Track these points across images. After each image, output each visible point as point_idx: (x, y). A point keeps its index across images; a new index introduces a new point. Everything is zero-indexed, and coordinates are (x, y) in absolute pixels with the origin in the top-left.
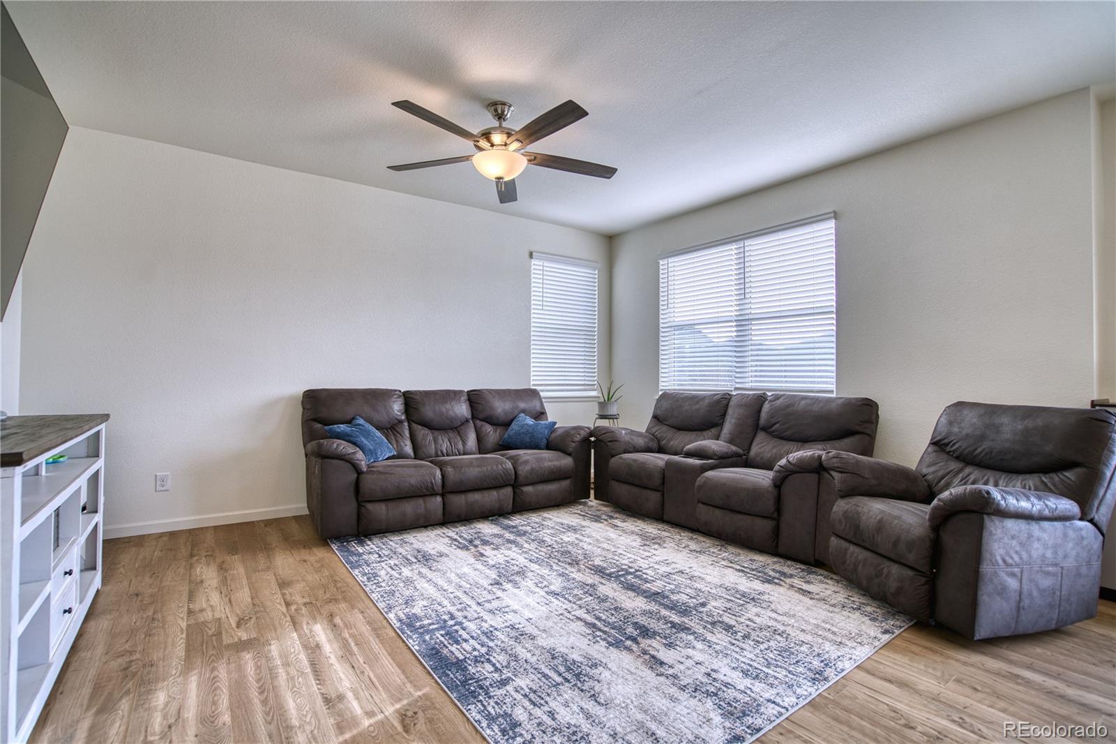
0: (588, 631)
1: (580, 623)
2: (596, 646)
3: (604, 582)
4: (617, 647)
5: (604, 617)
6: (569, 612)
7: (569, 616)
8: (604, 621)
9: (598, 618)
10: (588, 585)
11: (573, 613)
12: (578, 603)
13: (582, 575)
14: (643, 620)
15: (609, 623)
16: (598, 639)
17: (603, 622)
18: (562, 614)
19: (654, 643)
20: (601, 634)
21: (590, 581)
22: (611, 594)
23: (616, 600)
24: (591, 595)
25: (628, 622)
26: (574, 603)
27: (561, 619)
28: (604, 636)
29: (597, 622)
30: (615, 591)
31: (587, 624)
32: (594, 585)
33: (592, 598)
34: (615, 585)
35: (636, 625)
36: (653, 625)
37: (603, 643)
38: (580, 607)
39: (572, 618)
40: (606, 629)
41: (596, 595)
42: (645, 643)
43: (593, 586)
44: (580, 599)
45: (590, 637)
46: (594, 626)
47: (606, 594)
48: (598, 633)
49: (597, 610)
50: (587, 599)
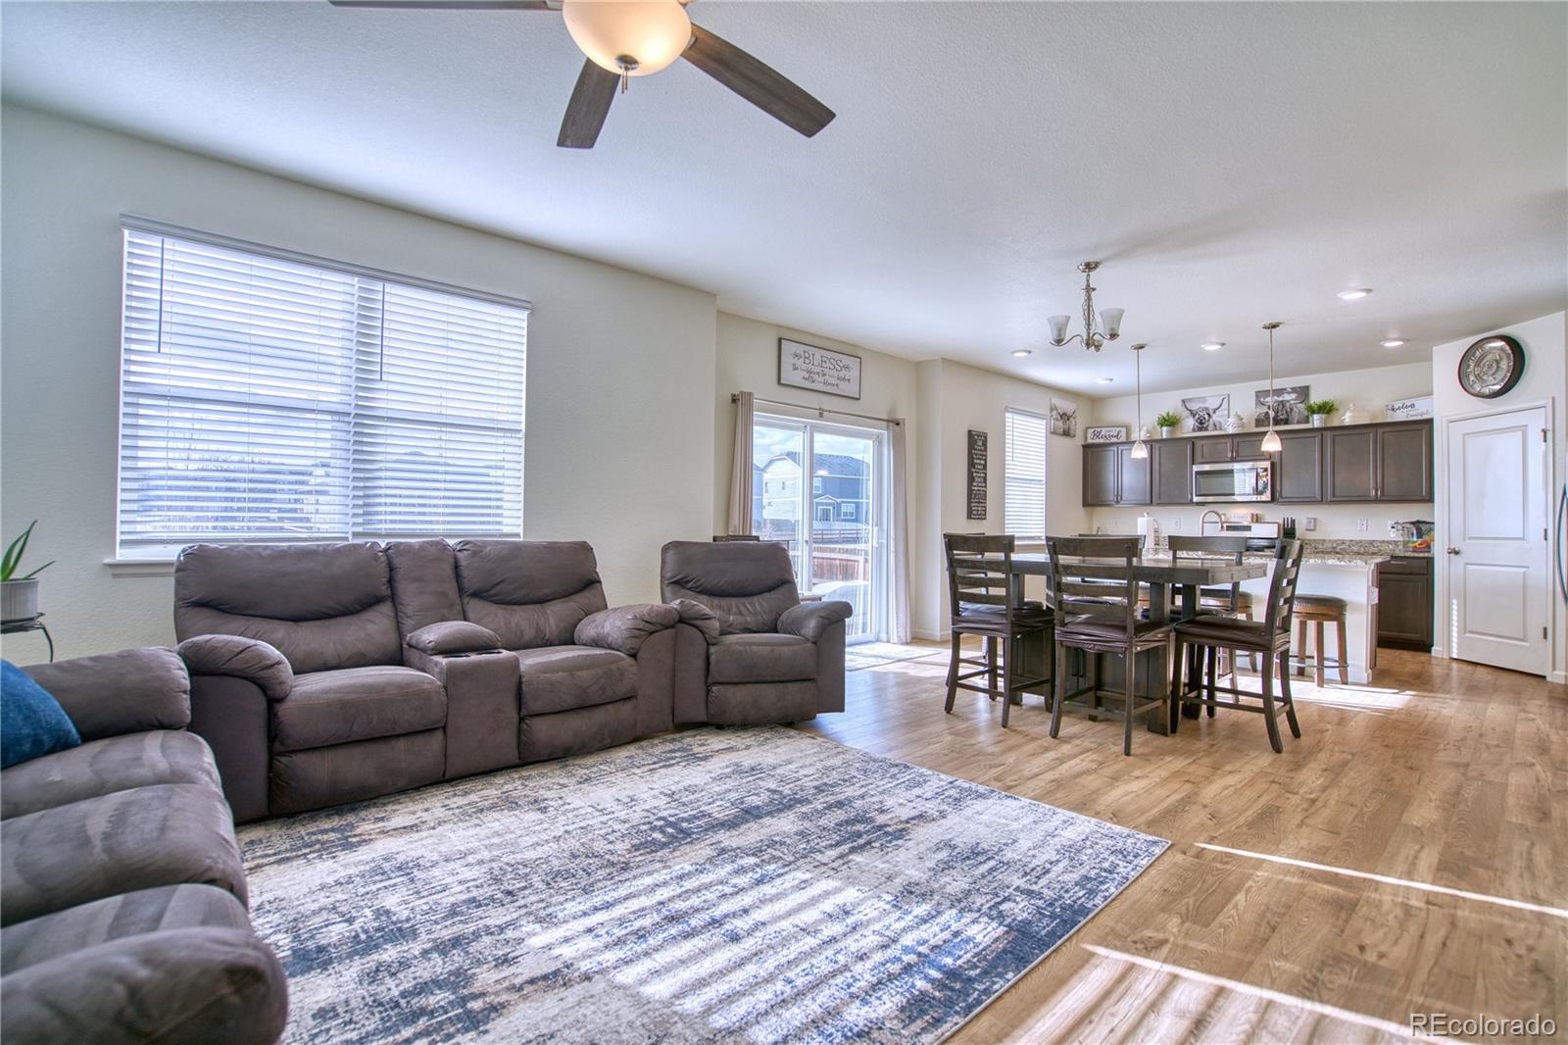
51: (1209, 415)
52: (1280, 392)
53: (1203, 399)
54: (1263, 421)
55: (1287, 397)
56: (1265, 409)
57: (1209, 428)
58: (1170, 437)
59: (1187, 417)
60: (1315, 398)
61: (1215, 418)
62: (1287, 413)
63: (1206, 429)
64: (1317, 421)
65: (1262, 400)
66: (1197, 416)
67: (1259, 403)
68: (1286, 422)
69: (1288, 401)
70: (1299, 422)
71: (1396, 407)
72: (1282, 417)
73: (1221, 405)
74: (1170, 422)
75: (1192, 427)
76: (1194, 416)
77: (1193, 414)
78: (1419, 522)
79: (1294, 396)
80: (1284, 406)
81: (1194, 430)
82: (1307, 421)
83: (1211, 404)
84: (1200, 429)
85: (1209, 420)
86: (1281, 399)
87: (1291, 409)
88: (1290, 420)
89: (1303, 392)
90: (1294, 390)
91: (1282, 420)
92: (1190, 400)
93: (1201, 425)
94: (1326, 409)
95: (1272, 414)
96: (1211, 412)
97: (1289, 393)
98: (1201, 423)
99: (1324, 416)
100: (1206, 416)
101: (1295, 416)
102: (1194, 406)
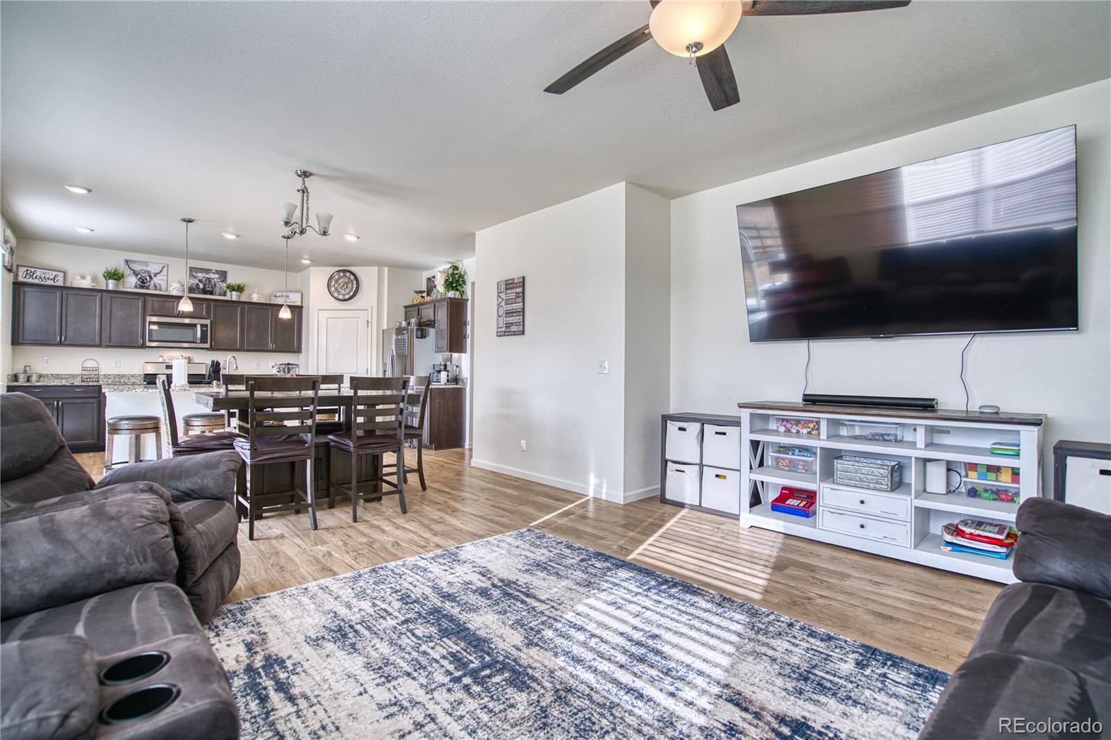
0: (533, 591)
1: (542, 598)
2: (525, 581)
3: (514, 652)
4: (510, 581)
5: (518, 604)
6: (553, 607)
7: (552, 604)
8: (518, 600)
9: (523, 602)
10: (537, 645)
11: (549, 606)
12: (545, 618)
13: (546, 662)
14: (482, 602)
15: (514, 598)
16: (524, 586)
17: (520, 598)
18: (560, 604)
19: (480, 584)
20: (522, 590)
21: (533, 651)
22: (507, 631)
23: (503, 623)
24: (532, 629)
25: (496, 600)
26: (550, 617)
27: (559, 599)
28: (520, 588)
29: (525, 599)
30: (501, 637)
31: (535, 597)
32: (528, 645)
33: (530, 625)
34: (501, 645)
35: (489, 597)
36: (474, 599)
37: (519, 583)
38: (543, 613)
39: (549, 602)
40: (517, 593)
41: (525, 630)
42: (487, 584)
43: (530, 644)
44: (543, 623)
45: (530, 586)
46: (528, 595)
47: (513, 632)
48: (524, 590)
49: (525, 610)
50: (536, 623)
51: (151, 277)
52: (208, 271)
53: (146, 264)
54: (195, 289)
55: (212, 276)
56: (197, 281)
57: (150, 288)
58: (115, 289)
59: (130, 275)
60: (232, 280)
61: (156, 280)
62: (212, 286)
63: (148, 288)
64: (234, 296)
65: (194, 274)
66: (140, 276)
67: (192, 276)
68: (211, 293)
69: (213, 279)
70: (219, 295)
71: (278, 295)
72: (208, 289)
73: (161, 271)
74: (115, 276)
75: (134, 284)
76: (137, 275)
77: (136, 274)
78: (289, 364)
79: (217, 276)
80: (210, 281)
81: (136, 287)
82: (225, 294)
83: (153, 269)
84: (142, 287)
85: (150, 281)
86: (208, 276)
87: (215, 285)
88: (214, 292)
89: (223, 275)
90: (217, 272)
91: (208, 291)
92: (133, 262)
93: (143, 283)
94: (240, 289)
95: (201, 286)
96: (152, 275)
97: (214, 273)
98: (143, 282)
99: (239, 293)
100: (148, 278)
101: (217, 290)
102: (137, 268)
